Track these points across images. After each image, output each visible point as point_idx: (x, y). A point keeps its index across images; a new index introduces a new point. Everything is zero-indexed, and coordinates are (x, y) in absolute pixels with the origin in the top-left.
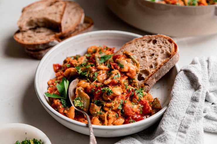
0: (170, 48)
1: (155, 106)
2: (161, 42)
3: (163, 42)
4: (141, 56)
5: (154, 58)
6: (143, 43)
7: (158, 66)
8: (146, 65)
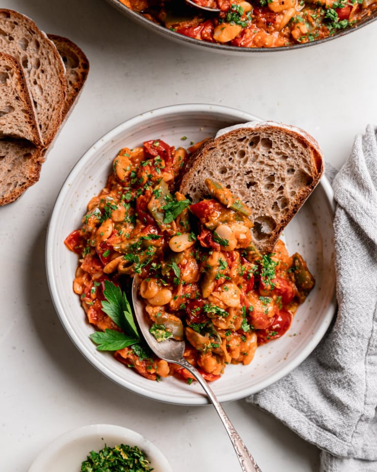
0: (305, 161)
1: (303, 285)
2: (281, 145)
3: (287, 145)
4: (246, 182)
5: (276, 187)
6: (240, 146)
7: (290, 207)
8: (264, 204)
